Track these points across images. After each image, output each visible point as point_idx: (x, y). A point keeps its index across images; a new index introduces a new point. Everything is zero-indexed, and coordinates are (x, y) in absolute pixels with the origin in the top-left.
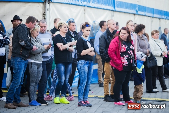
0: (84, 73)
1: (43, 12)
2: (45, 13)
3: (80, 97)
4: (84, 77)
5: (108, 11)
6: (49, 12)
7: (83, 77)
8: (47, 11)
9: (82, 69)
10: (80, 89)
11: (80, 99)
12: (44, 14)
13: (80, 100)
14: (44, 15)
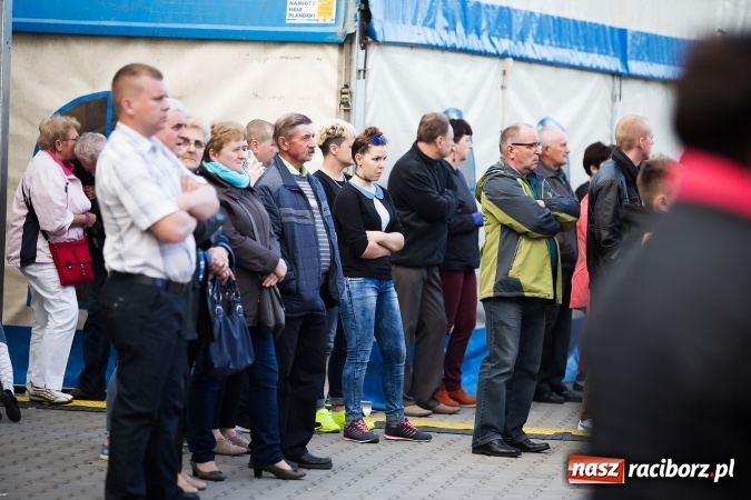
0: (363, 315)
1: (339, 82)
2: (346, 86)
3: (351, 408)
4: (363, 327)
5: (597, 77)
6: (366, 83)
7: (360, 326)
8: (359, 78)
9: (354, 297)
10: (349, 376)
11: (352, 413)
12: (342, 93)
13: (351, 418)
14: (343, 96)
